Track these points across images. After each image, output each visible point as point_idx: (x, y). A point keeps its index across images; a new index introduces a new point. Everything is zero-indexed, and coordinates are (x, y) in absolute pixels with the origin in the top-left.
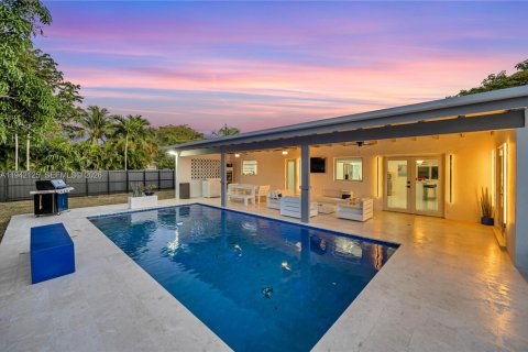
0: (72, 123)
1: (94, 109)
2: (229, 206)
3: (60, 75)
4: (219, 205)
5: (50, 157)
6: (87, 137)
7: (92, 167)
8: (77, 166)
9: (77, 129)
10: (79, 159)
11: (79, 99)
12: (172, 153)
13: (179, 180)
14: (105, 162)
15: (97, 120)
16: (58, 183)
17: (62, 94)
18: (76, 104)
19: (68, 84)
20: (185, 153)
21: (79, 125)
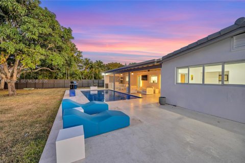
0: (80, 64)
1: (86, 59)
2: (116, 90)
3: (77, 49)
4: (113, 90)
5: (74, 76)
6: (84, 68)
7: (85, 79)
8: (80, 78)
9: (81, 66)
10: (81, 76)
11: (82, 56)
12: (103, 74)
13: (105, 83)
14: (89, 77)
15: (87, 63)
16: (75, 82)
17: (77, 55)
18: (81, 58)
19: (79, 51)
20: (107, 74)
21: (82, 65)
